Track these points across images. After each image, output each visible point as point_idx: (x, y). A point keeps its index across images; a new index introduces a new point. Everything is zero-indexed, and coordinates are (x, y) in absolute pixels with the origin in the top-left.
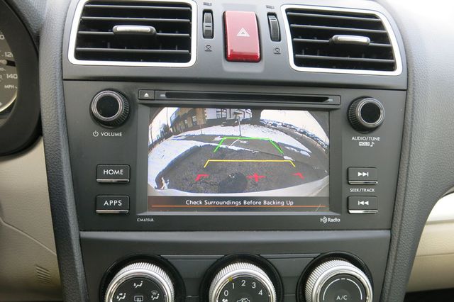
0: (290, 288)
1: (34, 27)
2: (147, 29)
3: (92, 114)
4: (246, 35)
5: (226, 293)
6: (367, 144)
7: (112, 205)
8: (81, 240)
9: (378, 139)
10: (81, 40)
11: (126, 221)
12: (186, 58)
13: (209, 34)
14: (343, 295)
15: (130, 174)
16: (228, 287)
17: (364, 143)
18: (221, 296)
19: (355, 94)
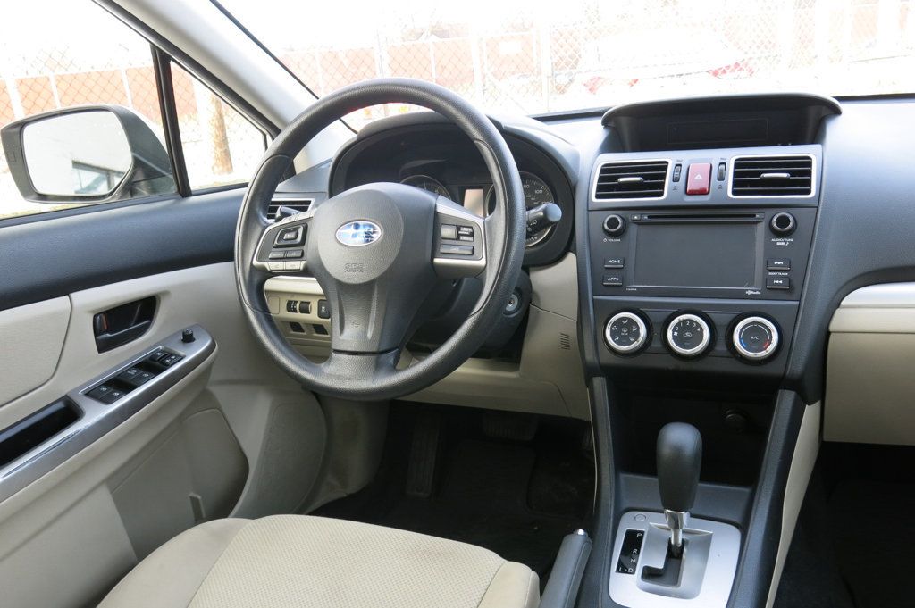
0: (722, 333)
1: (573, 181)
2: (638, 179)
3: (603, 227)
4: (701, 178)
5: (677, 329)
6: (783, 243)
7: (613, 280)
8: (593, 300)
9: (792, 240)
10: (599, 188)
11: (618, 289)
12: (661, 194)
13: (676, 180)
14: (756, 336)
15: (624, 262)
16: (678, 325)
17: (781, 242)
18: (674, 330)
19: (775, 210)
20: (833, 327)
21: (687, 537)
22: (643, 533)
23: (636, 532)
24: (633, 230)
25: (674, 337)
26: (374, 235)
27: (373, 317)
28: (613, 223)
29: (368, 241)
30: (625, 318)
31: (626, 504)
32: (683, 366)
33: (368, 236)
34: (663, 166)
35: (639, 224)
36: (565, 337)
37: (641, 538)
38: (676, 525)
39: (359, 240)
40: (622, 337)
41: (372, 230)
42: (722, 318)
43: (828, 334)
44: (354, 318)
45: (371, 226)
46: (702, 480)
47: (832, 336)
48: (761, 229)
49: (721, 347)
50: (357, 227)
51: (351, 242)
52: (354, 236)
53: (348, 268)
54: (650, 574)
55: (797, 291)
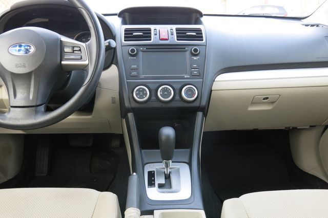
0: (177, 92)
2: (141, 34)
3: (129, 53)
7: (134, 73)
8: (127, 82)
9: (199, 58)
10: (125, 37)
11: (136, 77)
12: (150, 40)
13: (156, 34)
14: (190, 92)
15: (138, 66)
16: (161, 90)
17: (195, 58)
18: (160, 92)
19: (192, 47)
20: (213, 89)
21: (171, 170)
22: (154, 171)
23: (151, 171)
24: (141, 54)
25: (160, 94)
26: (30, 50)
27: (32, 89)
28: (133, 51)
29: (27, 53)
30: (141, 88)
31: (145, 161)
32: (164, 105)
33: (27, 51)
34: (150, 30)
35: (143, 51)
36: (113, 99)
37: (154, 173)
38: (167, 166)
39: (22, 53)
40: (140, 96)
41: (29, 48)
42: (177, 87)
43: (211, 91)
44: (21, 91)
45: (28, 46)
46: (176, 148)
47: (213, 91)
48: (188, 53)
49: (177, 97)
50: (20, 46)
51: (17, 53)
52: (19, 50)
53: (17, 66)
54: (161, 186)
55: (202, 75)
